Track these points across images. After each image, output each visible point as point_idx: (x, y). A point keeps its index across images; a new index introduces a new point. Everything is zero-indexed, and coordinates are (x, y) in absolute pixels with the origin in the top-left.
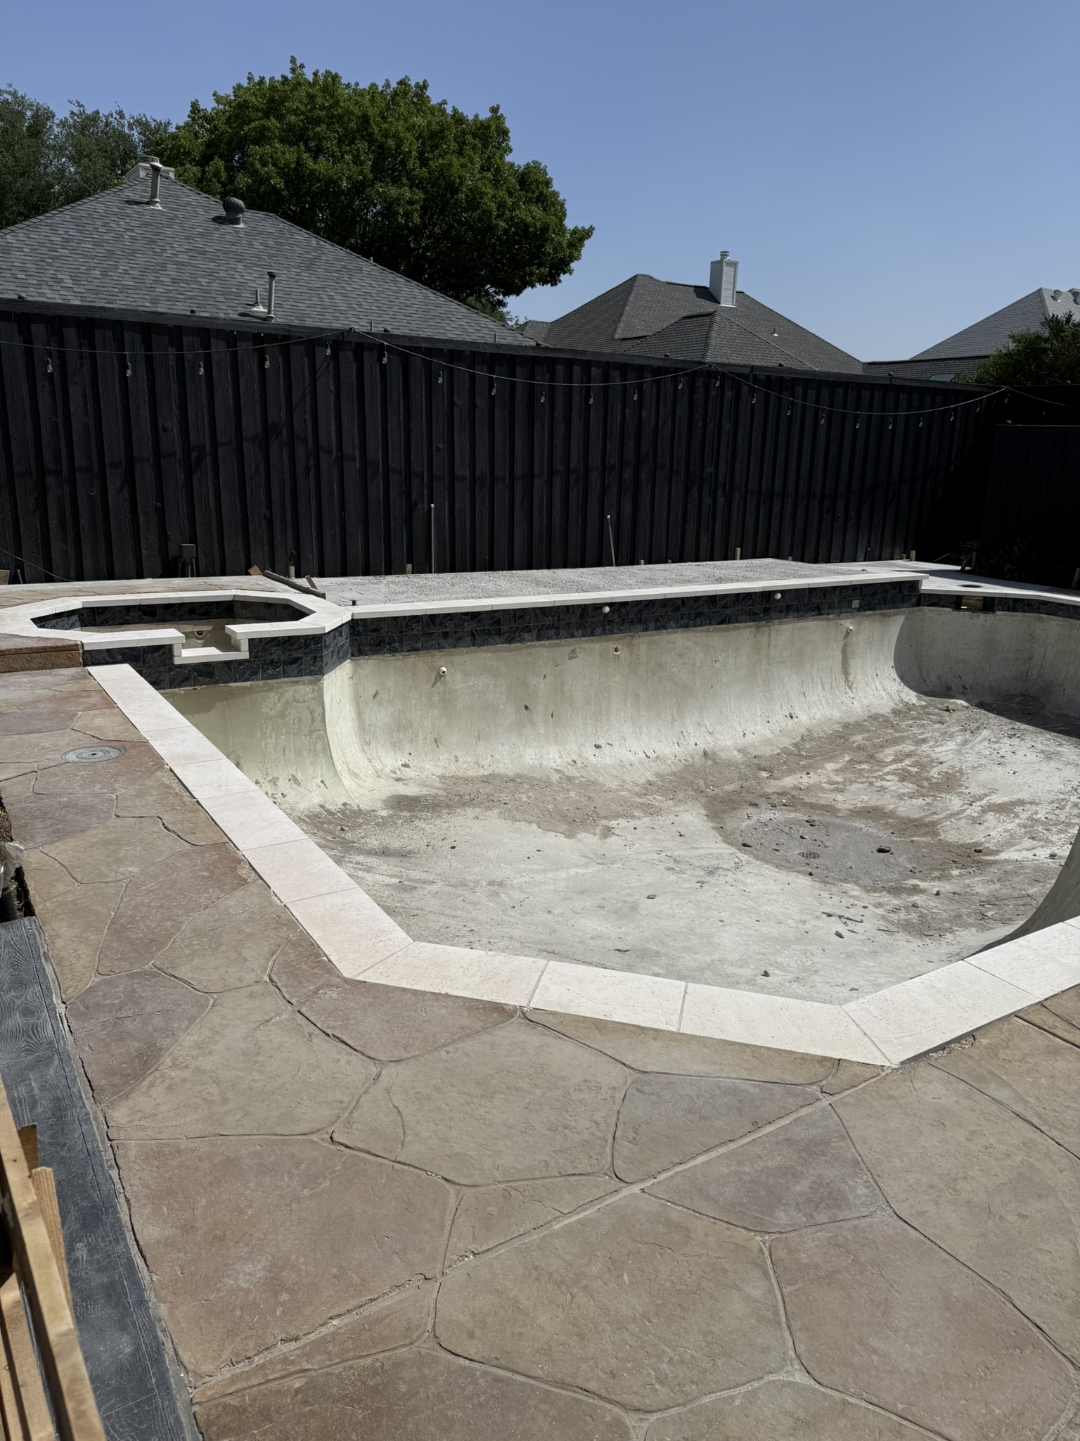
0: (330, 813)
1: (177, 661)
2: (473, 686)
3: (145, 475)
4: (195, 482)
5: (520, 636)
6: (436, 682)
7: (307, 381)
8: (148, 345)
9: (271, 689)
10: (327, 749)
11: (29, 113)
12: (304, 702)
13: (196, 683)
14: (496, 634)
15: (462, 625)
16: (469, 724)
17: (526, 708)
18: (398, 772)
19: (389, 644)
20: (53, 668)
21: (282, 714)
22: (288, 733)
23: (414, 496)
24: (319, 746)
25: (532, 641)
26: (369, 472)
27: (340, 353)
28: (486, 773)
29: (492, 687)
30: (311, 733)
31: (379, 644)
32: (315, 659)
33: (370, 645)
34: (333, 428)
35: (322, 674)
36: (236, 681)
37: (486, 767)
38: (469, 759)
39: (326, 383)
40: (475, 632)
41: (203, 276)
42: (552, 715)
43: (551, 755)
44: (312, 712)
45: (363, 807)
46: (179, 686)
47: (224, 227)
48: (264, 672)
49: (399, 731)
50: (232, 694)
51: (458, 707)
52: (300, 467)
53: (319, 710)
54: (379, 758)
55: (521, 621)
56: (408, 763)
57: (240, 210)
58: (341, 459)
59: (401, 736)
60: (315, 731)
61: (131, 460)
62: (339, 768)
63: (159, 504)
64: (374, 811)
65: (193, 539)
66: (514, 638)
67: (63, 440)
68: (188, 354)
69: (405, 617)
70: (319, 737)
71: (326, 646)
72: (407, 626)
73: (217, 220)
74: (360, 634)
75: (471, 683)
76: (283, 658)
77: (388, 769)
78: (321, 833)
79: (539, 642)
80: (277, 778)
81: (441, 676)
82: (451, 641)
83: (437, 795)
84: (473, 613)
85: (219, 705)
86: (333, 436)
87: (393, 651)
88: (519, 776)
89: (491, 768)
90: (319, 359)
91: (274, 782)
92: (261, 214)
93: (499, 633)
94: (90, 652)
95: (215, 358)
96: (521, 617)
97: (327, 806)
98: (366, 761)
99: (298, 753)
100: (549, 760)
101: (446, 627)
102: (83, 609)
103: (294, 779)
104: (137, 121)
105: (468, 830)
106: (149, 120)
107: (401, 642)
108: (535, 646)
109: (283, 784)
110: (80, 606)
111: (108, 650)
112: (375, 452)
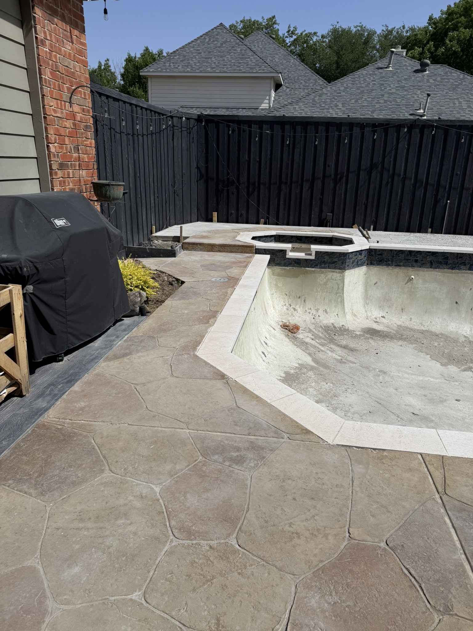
0: (335, 327)
1: (287, 257)
2: (428, 287)
3: (318, 184)
4: (337, 188)
5: (458, 267)
6: (407, 282)
7: (394, 143)
8: (327, 131)
9: (322, 273)
10: (343, 302)
11: (366, 34)
12: (336, 280)
13: (294, 266)
14: (445, 264)
15: (426, 257)
16: (422, 305)
17: (457, 303)
18: (378, 319)
19: (386, 261)
20: (244, 253)
21: (325, 284)
22: (327, 292)
23: (439, 197)
24: (339, 300)
25: (466, 270)
26: (417, 185)
27: (413, 130)
28: (424, 329)
29: (438, 289)
30: (337, 293)
31: (381, 261)
32: (343, 263)
33: (377, 261)
34: (403, 164)
35: (345, 270)
36: (309, 267)
37: (425, 327)
38: (418, 321)
39: (403, 144)
40: (433, 262)
41: (399, 98)
42: (471, 309)
43: (465, 329)
44: (338, 285)
45: (350, 328)
46: (287, 266)
47: (418, 74)
48: (320, 265)
49: (384, 301)
50: (306, 273)
51: (418, 296)
52: (384, 183)
53: (342, 285)
54: (371, 311)
55: (460, 259)
56: (385, 316)
57: (427, 65)
58: (405, 178)
59: (385, 304)
60: (339, 293)
61: (314, 179)
62: (346, 310)
63: (321, 197)
64: (354, 331)
65: (332, 212)
66: (455, 267)
67: (290, 170)
68: (343, 134)
69: (396, 250)
70: (340, 296)
71: (349, 258)
72: (396, 254)
73: (417, 71)
74: (372, 256)
75: (427, 286)
76: (329, 261)
77: (373, 317)
78: (326, 334)
79: (470, 271)
80: (319, 309)
81: (411, 280)
82: (418, 264)
83: (390, 332)
84: (433, 252)
85: (301, 276)
86: (403, 168)
87: (388, 265)
88: (442, 334)
89: (428, 328)
90: (401, 134)
91: (317, 310)
92: (439, 66)
93: (446, 264)
94: (258, 249)
95: (354, 135)
96: (460, 257)
97: (335, 324)
98: (364, 311)
99: (330, 301)
100: (463, 330)
101: (417, 257)
102: (276, 235)
103: (326, 311)
104: (410, 29)
105: (392, 349)
106: (416, 27)
107: (392, 261)
108: (468, 273)
109: (321, 312)
110: (275, 234)
111: (264, 249)
112: (422, 176)
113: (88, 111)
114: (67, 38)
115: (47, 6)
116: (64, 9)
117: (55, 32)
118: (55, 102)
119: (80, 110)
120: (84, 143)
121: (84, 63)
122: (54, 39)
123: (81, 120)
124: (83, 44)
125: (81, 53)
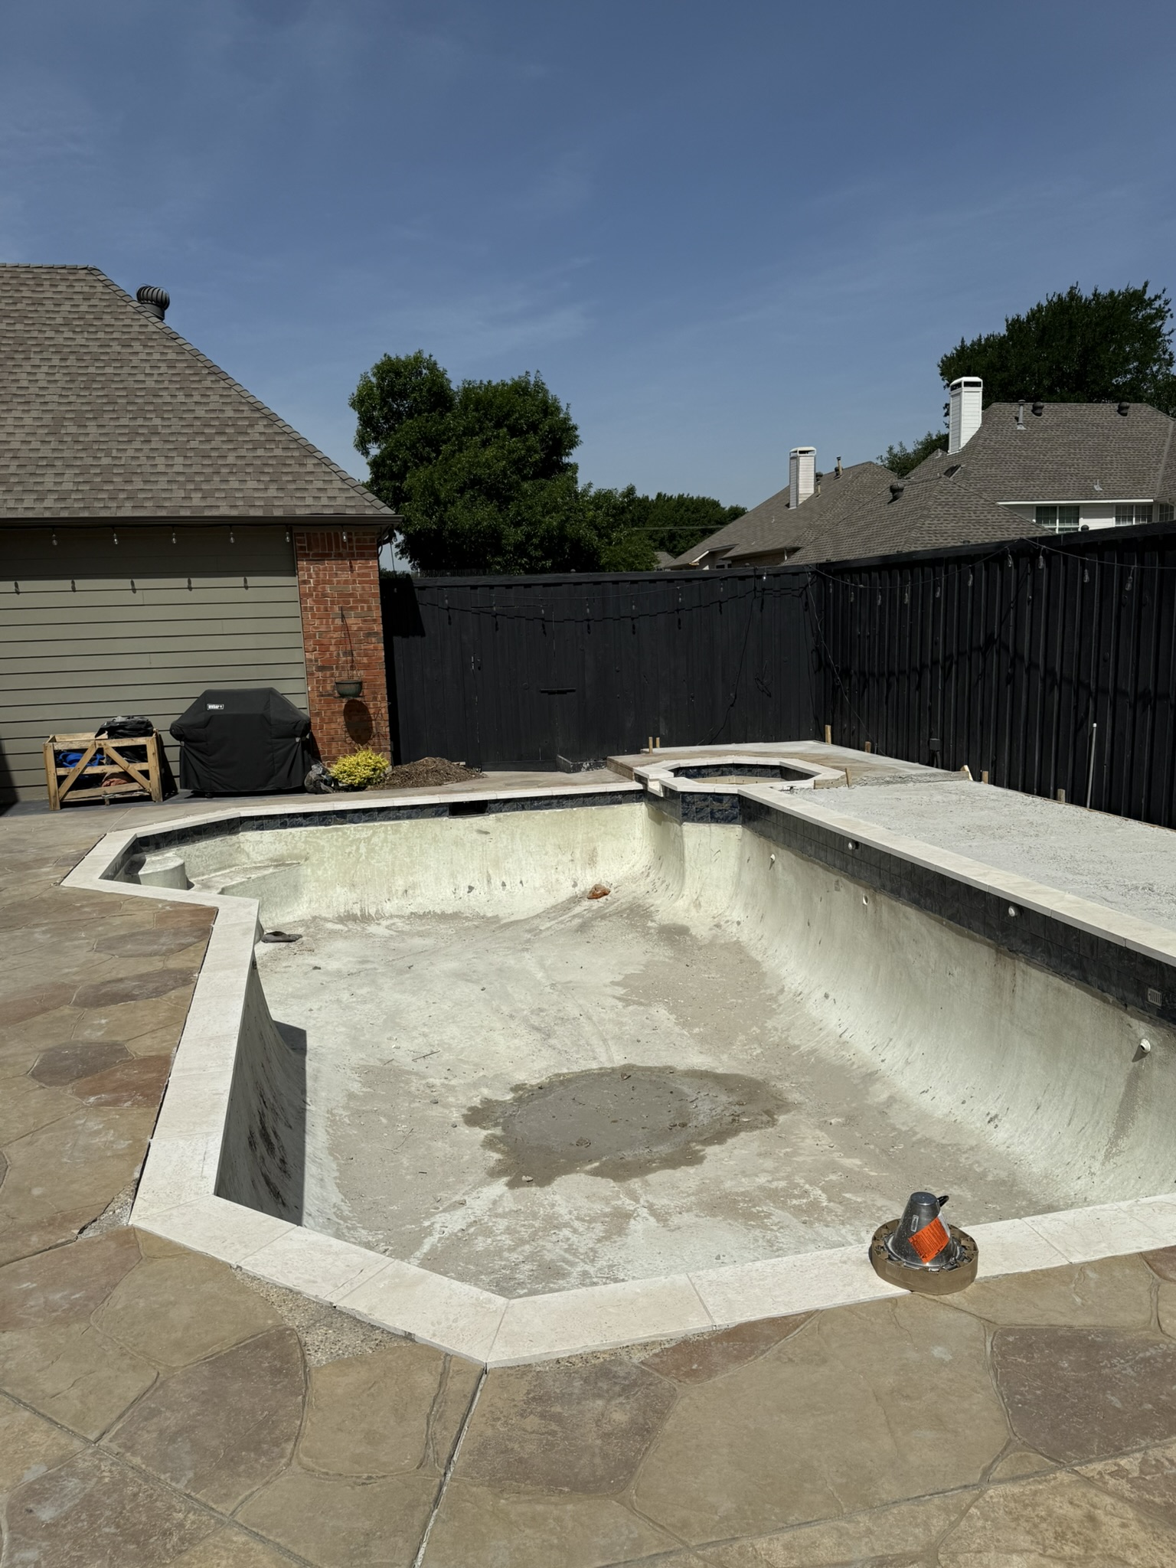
2: (786, 881)
6: (771, 866)
9: (671, 821)
17: (809, 923)
23: (1081, 712)
28: (758, 959)
29: (794, 888)
33: (748, 818)
34: (1027, 637)
38: (766, 944)
42: (820, 942)
43: (797, 977)
49: (751, 895)
51: (778, 896)
56: (742, 922)
63: (930, 703)
71: (684, 801)
74: (744, 808)
75: (786, 878)
77: (727, 918)
81: (773, 863)
90: (1021, 571)
91: (663, 883)
108: (816, 863)
112: (1053, 662)
113: (375, 621)
114: (343, 570)
115: (316, 555)
116: (341, 550)
117: (325, 569)
118: (317, 622)
119: (359, 621)
120: (363, 648)
121: (371, 582)
122: (321, 576)
123: (360, 629)
124: (371, 567)
125: (368, 575)
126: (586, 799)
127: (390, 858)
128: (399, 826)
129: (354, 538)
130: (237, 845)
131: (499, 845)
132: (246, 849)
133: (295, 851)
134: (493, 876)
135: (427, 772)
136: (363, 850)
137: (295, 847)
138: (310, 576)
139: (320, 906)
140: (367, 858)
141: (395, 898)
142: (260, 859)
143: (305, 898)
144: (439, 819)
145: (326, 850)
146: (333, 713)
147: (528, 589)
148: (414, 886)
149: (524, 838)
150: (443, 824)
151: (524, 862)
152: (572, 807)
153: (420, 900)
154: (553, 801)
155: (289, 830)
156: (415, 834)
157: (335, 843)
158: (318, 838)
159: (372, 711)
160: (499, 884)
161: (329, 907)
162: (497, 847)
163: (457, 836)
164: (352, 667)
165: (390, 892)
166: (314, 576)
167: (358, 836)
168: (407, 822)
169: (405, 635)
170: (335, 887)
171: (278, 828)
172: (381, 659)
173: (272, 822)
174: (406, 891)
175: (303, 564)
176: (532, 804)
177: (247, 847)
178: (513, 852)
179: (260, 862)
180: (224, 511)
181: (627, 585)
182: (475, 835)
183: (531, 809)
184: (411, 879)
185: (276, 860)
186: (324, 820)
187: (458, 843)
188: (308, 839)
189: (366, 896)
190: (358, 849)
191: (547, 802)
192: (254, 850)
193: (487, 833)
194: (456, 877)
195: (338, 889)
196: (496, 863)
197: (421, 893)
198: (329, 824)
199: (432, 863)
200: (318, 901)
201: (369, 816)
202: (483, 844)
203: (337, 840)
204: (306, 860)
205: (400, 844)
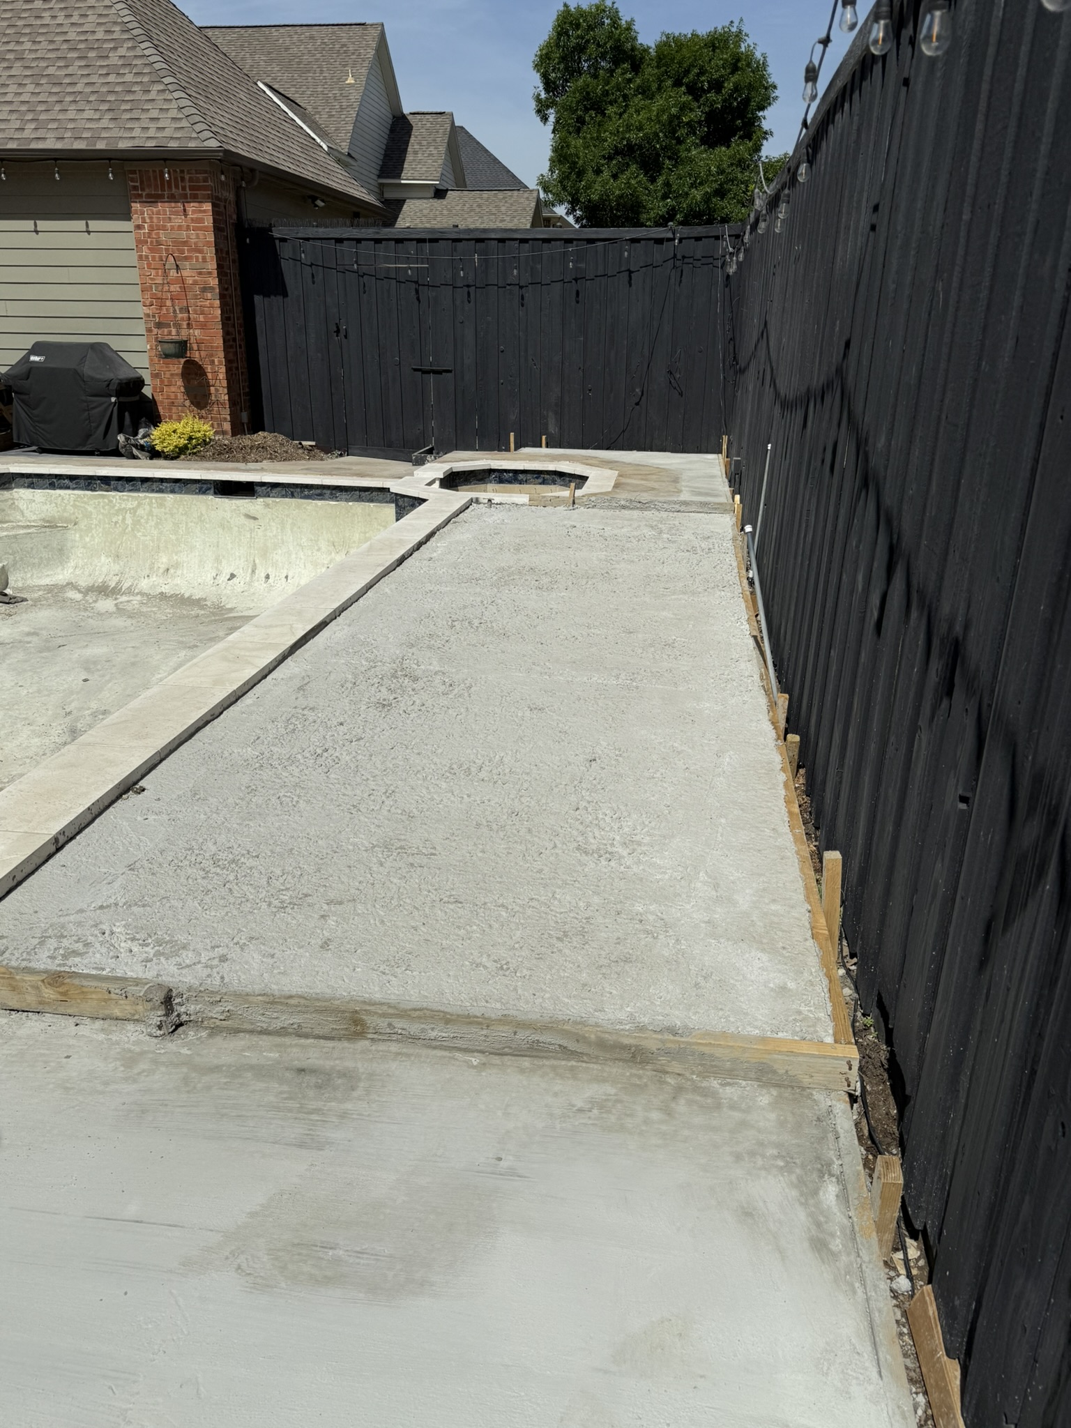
113: (210, 273)
114: (176, 213)
115: (149, 196)
116: (174, 190)
117: (158, 213)
118: (153, 272)
119: (194, 273)
120: (199, 304)
121: (205, 229)
122: (155, 220)
123: (195, 283)
124: (205, 211)
125: (201, 220)
126: (363, 494)
127: (155, 532)
128: (164, 500)
129: (187, 177)
130: (11, 502)
131: (269, 534)
132: (20, 506)
133: (65, 514)
134: (258, 566)
135: (252, 448)
136: (129, 521)
137: (64, 510)
138: (144, 219)
139: (83, 573)
140: (133, 530)
141: (154, 576)
142: (33, 519)
143: (72, 564)
144: (204, 497)
145: (93, 516)
146: (172, 375)
147: (400, 245)
148: (177, 565)
149: (295, 529)
150: (209, 503)
151: (293, 556)
152: (347, 500)
153: (178, 581)
154: (325, 491)
155: (58, 492)
156: (181, 510)
157: (102, 511)
158: (85, 503)
159: (210, 376)
160: (263, 575)
161: (90, 575)
162: (265, 536)
163: (223, 518)
164: (188, 324)
165: (151, 569)
166: (148, 221)
167: (123, 506)
168: (171, 496)
169: (267, 294)
170: (100, 556)
171: (47, 488)
172: (217, 317)
173: (41, 481)
174: (168, 569)
175: (136, 206)
176: (302, 492)
177: (22, 505)
178: (283, 543)
179: (33, 521)
180: (51, 144)
181: (516, 244)
182: (243, 520)
183: (301, 498)
184: (175, 558)
185: (48, 521)
186: (89, 484)
187: (224, 525)
188: (77, 503)
189: (127, 570)
190: (124, 519)
191: (318, 491)
192: (27, 508)
193: (255, 518)
194: (221, 562)
195: (103, 558)
196: (265, 553)
197: (182, 574)
198: (94, 490)
199: (198, 544)
200: (83, 567)
201: (133, 485)
202: (251, 531)
203: (103, 507)
204: (75, 524)
205: (166, 520)
